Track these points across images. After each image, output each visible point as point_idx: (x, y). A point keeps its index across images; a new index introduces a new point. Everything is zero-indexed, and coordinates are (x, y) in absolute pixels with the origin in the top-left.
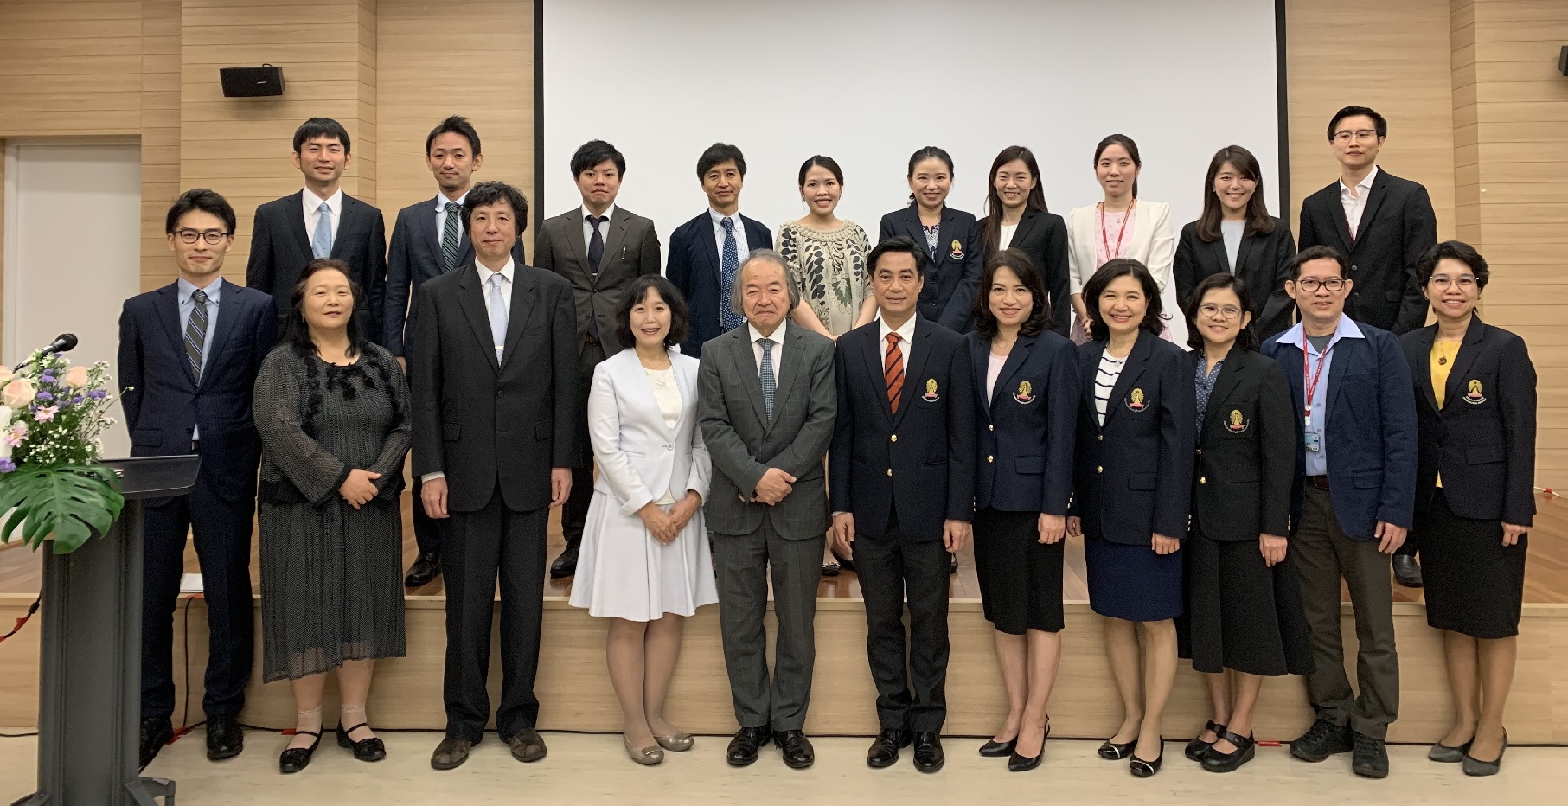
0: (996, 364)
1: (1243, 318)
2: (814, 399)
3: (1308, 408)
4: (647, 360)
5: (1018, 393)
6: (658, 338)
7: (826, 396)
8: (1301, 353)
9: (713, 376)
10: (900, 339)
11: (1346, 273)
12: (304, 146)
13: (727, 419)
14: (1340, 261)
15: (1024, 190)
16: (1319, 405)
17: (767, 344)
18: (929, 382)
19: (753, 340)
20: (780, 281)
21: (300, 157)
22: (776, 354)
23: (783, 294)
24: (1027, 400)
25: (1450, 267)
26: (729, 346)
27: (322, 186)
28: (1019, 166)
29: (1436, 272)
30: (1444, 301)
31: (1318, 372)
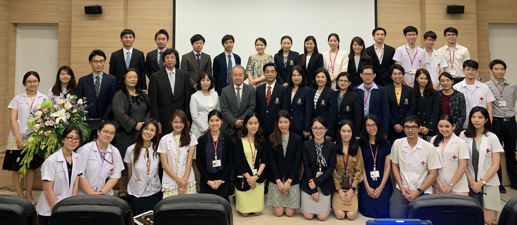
0: (293, 94)
1: (349, 83)
2: (250, 103)
3: (365, 105)
4: (204, 93)
5: (298, 102)
6: (207, 88)
7: (253, 102)
8: (363, 92)
9: (225, 97)
10: (271, 88)
11: (374, 72)
12: (123, 37)
13: (228, 108)
14: (373, 69)
15: (312, 48)
16: (367, 105)
17: (238, 89)
18: (277, 98)
19: (235, 88)
20: (242, 73)
21: (122, 40)
22: (241, 92)
23: (243, 77)
24: (300, 103)
25: (396, 71)
26: (229, 89)
27: (127, 47)
28: (311, 41)
29: (393, 72)
30: (396, 79)
31: (367, 97)
